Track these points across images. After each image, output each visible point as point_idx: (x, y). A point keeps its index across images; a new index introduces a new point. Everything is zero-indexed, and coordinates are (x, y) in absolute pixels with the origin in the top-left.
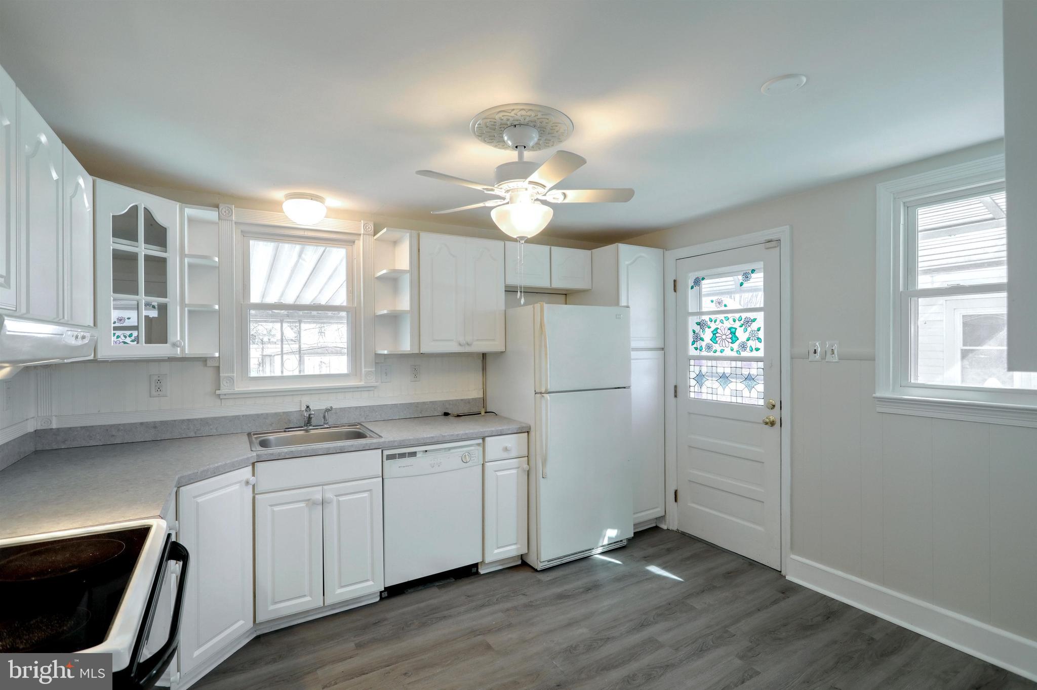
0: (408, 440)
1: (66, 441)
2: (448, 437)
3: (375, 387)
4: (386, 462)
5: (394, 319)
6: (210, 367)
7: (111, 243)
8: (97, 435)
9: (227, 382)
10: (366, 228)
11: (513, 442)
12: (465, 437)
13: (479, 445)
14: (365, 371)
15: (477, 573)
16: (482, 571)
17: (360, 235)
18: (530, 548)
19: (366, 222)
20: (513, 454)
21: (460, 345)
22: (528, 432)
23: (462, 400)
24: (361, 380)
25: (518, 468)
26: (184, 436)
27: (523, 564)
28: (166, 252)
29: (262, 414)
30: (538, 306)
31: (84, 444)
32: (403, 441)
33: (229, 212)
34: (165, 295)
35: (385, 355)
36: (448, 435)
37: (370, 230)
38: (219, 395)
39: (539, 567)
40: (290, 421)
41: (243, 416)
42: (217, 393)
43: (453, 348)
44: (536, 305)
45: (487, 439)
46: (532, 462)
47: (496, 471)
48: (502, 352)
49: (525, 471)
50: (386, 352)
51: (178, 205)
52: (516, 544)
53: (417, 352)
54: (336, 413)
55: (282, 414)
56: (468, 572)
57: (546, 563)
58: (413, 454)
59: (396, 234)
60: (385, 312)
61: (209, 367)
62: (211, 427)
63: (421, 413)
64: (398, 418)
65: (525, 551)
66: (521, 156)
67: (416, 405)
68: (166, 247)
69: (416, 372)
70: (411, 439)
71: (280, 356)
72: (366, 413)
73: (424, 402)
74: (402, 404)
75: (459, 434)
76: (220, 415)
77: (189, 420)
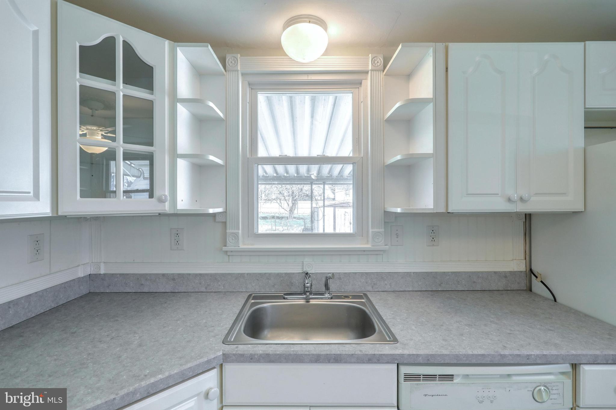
0: (440, 355)
1: (110, 285)
2: (510, 357)
3: (384, 251)
5: (409, 166)
6: (219, 222)
7: (78, 78)
8: (131, 283)
9: (232, 239)
10: (374, 63)
12: (543, 360)
14: (372, 232)
17: (367, 72)
19: (375, 55)
21: (509, 200)
23: (495, 273)
24: (367, 242)
28: (153, 94)
29: (265, 274)
31: (122, 290)
32: (432, 356)
33: (235, 62)
34: (151, 144)
35: (396, 213)
36: (510, 355)
37: (378, 64)
38: (226, 252)
40: (292, 283)
41: (248, 274)
42: (223, 250)
45: (582, 368)
48: (576, 213)
50: (399, 210)
51: (167, 43)
53: (442, 210)
54: (340, 279)
55: (283, 275)
58: (449, 377)
59: (414, 54)
60: (399, 157)
61: (217, 222)
63: (440, 285)
64: (411, 290)
67: (434, 276)
68: (153, 91)
69: (433, 235)
70: (446, 355)
71: (323, 208)
72: (374, 280)
73: (444, 272)
74: (416, 273)
75: (531, 355)
76: (227, 272)
77: (201, 274)
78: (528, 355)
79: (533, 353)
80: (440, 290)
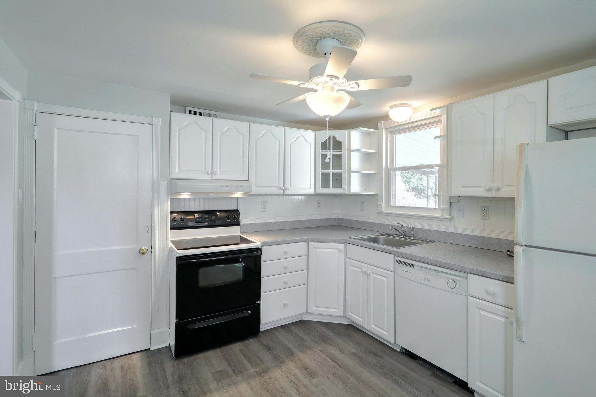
3: (449, 219)
6: (376, 199)
7: (321, 152)
9: (380, 207)
11: (497, 287)
12: (446, 266)
13: (465, 278)
14: (442, 207)
20: (499, 301)
22: (514, 285)
25: (506, 317)
26: (368, 229)
28: (342, 151)
34: (341, 169)
36: (433, 260)
38: (378, 213)
41: (386, 224)
47: (479, 308)
51: (347, 131)
58: (412, 265)
61: (373, 199)
62: (376, 227)
64: (466, 245)
67: (483, 238)
69: (485, 212)
70: (408, 254)
72: (444, 236)
73: (490, 238)
74: (471, 235)
75: (442, 262)
76: (379, 223)
77: (369, 222)
78: (440, 262)
79: (443, 261)
80: (486, 248)
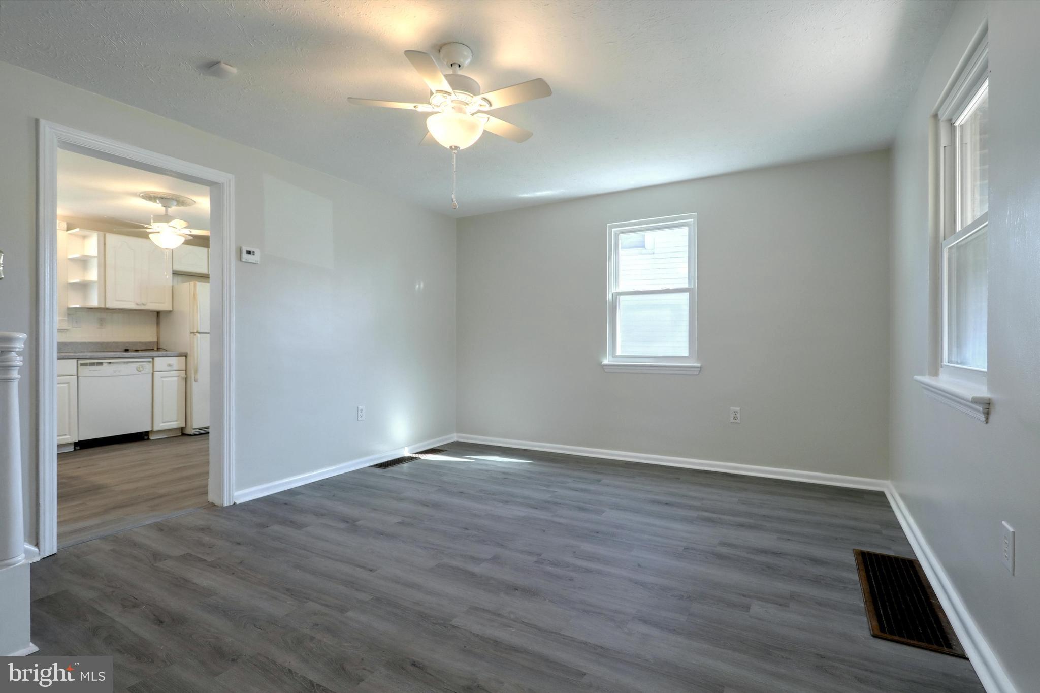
0: (96, 355)
2: (126, 355)
3: (67, 330)
4: (81, 368)
5: (84, 287)
10: (60, 225)
11: (174, 361)
12: (139, 356)
13: (149, 362)
14: (59, 319)
15: (148, 439)
16: (152, 437)
18: (188, 423)
19: (60, 222)
20: (175, 368)
21: (137, 304)
22: (186, 356)
23: (140, 342)
25: (178, 377)
27: (183, 433)
30: (192, 283)
32: (93, 355)
35: (76, 308)
37: (64, 227)
39: (192, 432)
43: (132, 306)
44: (191, 283)
45: (156, 358)
46: (188, 373)
47: (162, 378)
48: (170, 311)
49: (183, 378)
50: (76, 306)
52: (176, 421)
53: (103, 307)
56: (140, 437)
57: (197, 430)
58: (101, 364)
59: (86, 232)
60: (77, 281)
65: (183, 425)
66: (166, 211)
67: (102, 344)
69: (102, 322)
70: (99, 355)
